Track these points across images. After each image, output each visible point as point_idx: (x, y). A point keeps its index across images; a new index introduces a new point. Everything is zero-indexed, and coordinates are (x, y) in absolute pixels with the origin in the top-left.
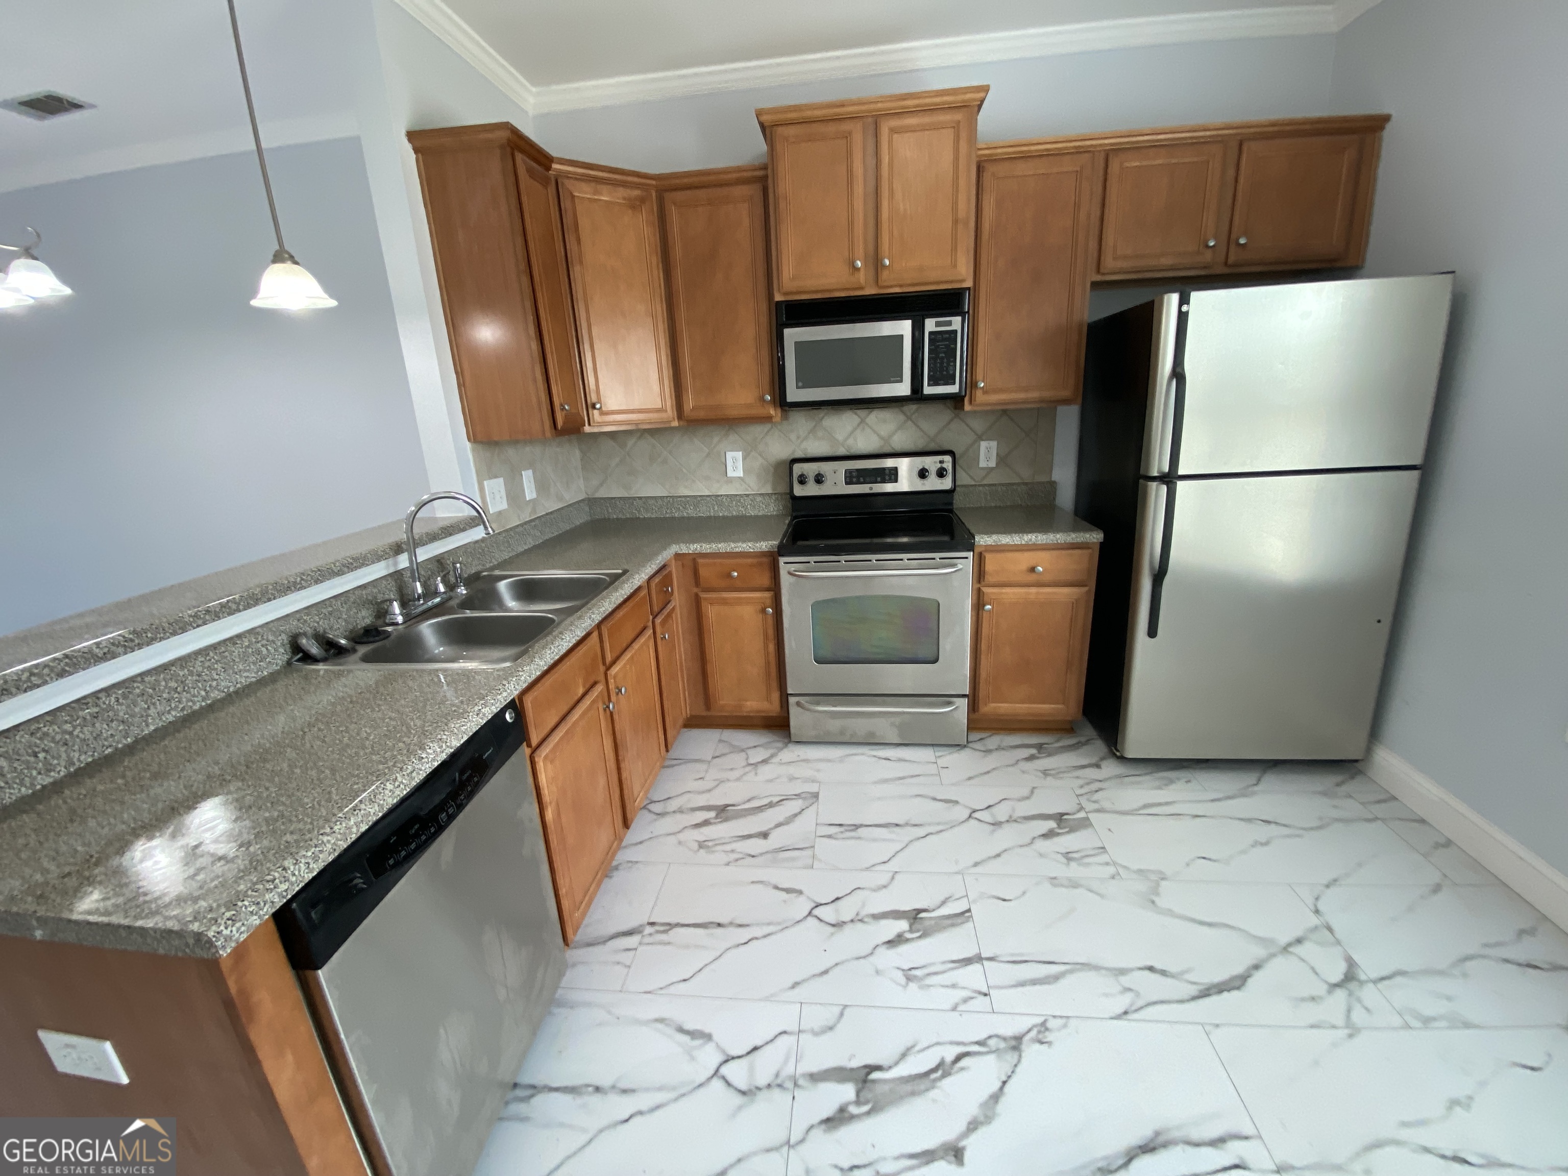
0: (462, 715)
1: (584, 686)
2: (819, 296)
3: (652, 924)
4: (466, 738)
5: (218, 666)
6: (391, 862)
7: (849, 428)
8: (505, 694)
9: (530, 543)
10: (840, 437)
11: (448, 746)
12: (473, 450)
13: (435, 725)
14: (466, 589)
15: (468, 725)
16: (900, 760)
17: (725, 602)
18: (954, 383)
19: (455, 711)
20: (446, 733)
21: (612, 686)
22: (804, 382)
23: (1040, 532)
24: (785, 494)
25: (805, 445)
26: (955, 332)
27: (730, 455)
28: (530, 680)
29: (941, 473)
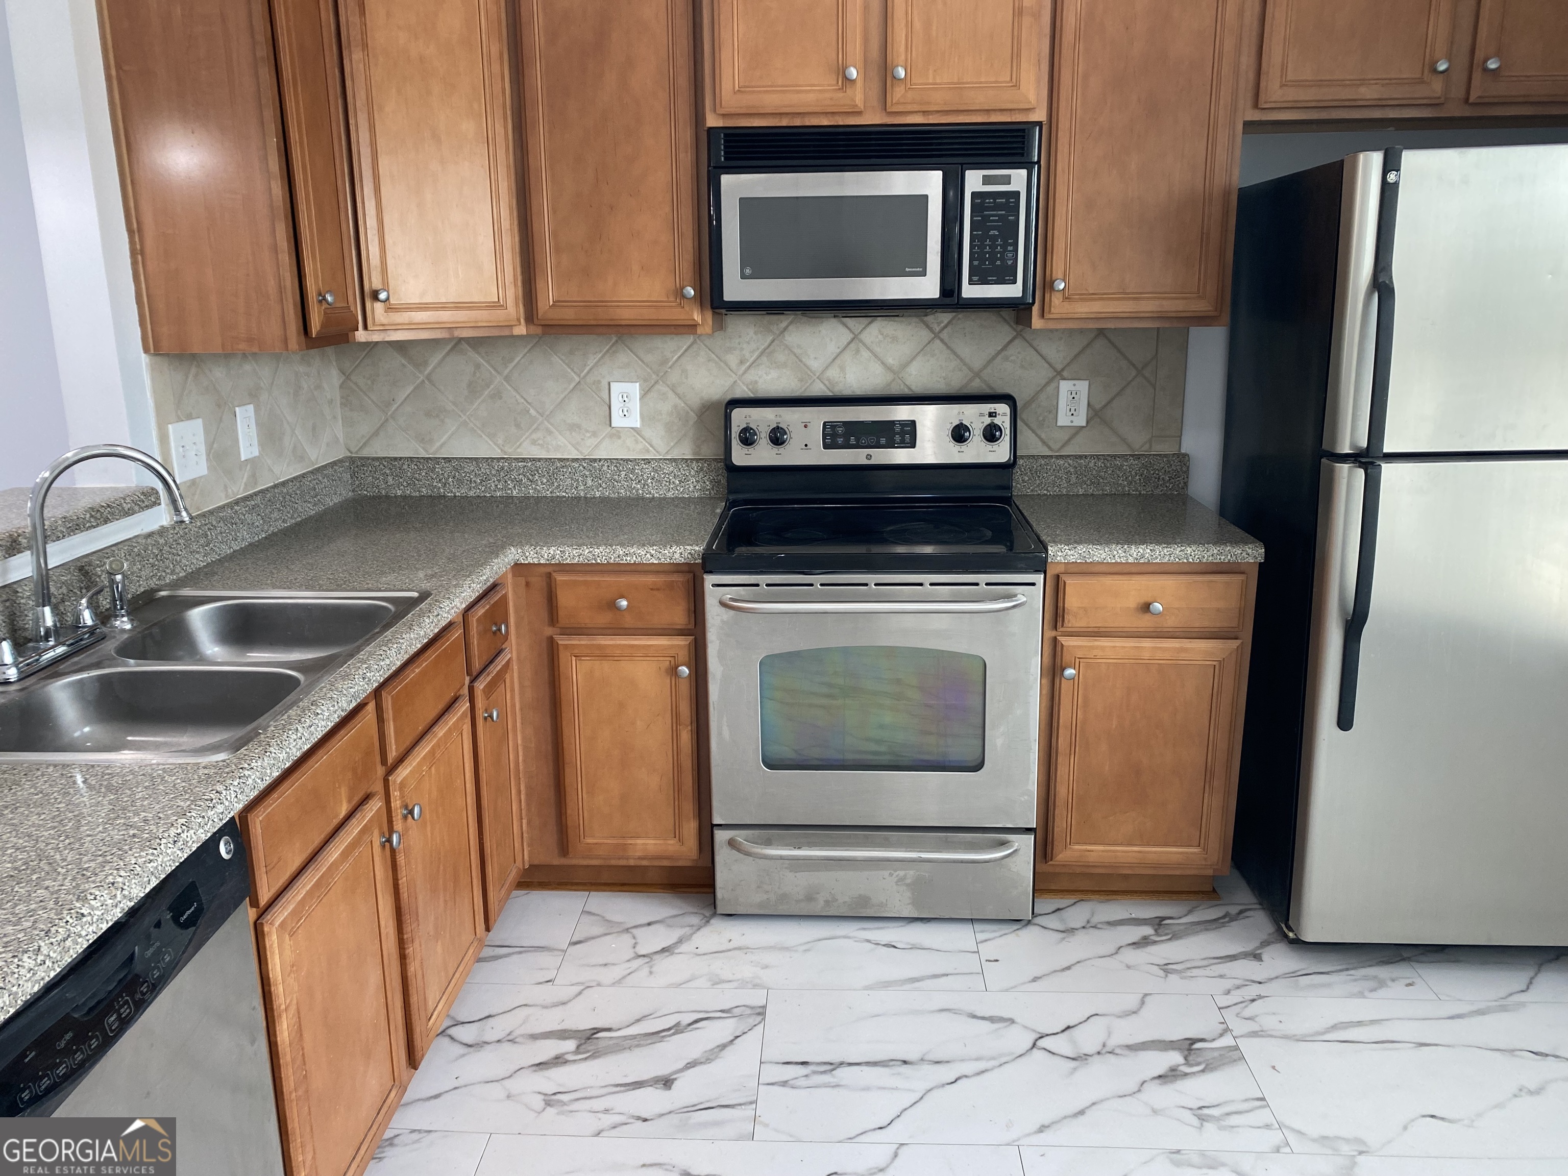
0: (151, 843)
1: (349, 801)
6: (26, 1095)
8: (220, 808)
9: (245, 537)
10: (816, 365)
11: (125, 896)
12: (153, 369)
13: (101, 859)
14: (131, 621)
15: (160, 860)
16: (914, 947)
17: (603, 655)
18: (1014, 282)
19: (134, 836)
20: (122, 873)
21: (396, 804)
23: (1159, 543)
24: (717, 461)
25: (751, 376)
26: (1017, 194)
27: (617, 388)
28: (262, 785)
29: (991, 434)
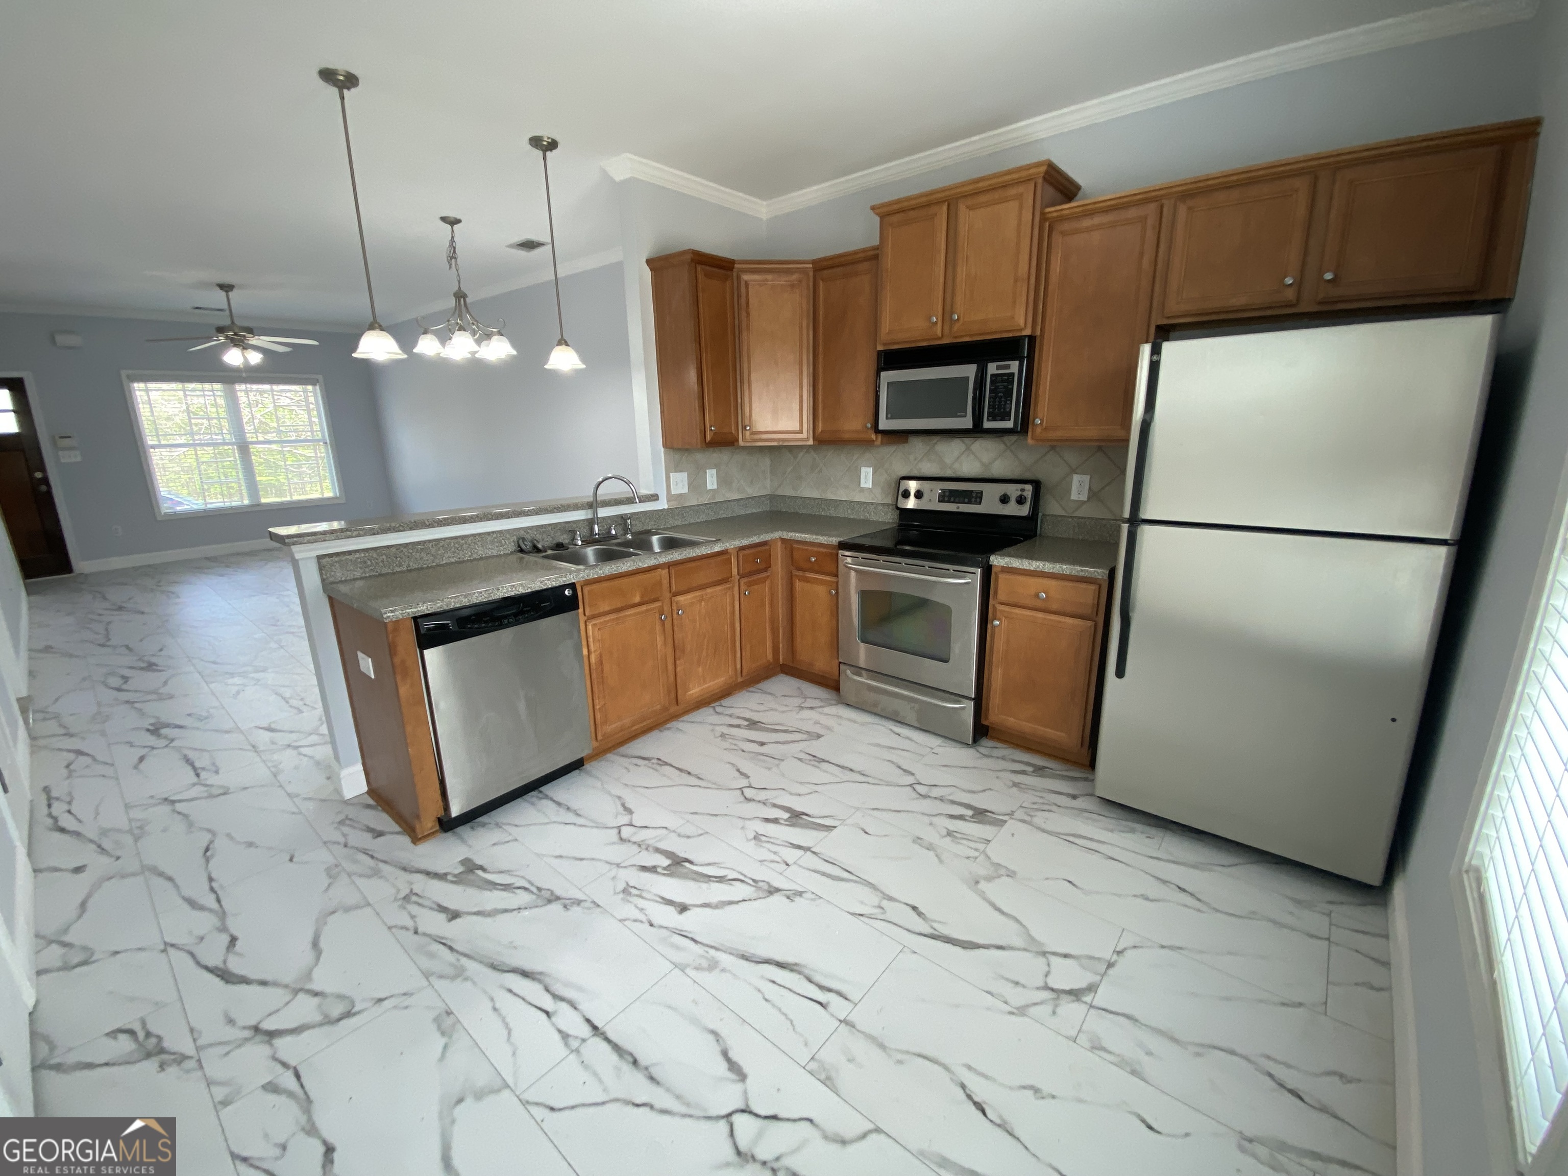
2: (907, 346)
3: (659, 759)
4: (529, 590)
5: (479, 543)
6: (469, 626)
7: (956, 453)
8: (564, 579)
9: (702, 518)
10: (948, 461)
11: (517, 590)
12: (665, 454)
14: (632, 536)
15: (533, 585)
16: (908, 738)
17: (807, 580)
18: (1010, 420)
21: (675, 608)
22: (891, 415)
24: (892, 505)
25: (916, 465)
26: (1013, 374)
27: (864, 470)
28: (586, 577)
29: (1021, 501)
